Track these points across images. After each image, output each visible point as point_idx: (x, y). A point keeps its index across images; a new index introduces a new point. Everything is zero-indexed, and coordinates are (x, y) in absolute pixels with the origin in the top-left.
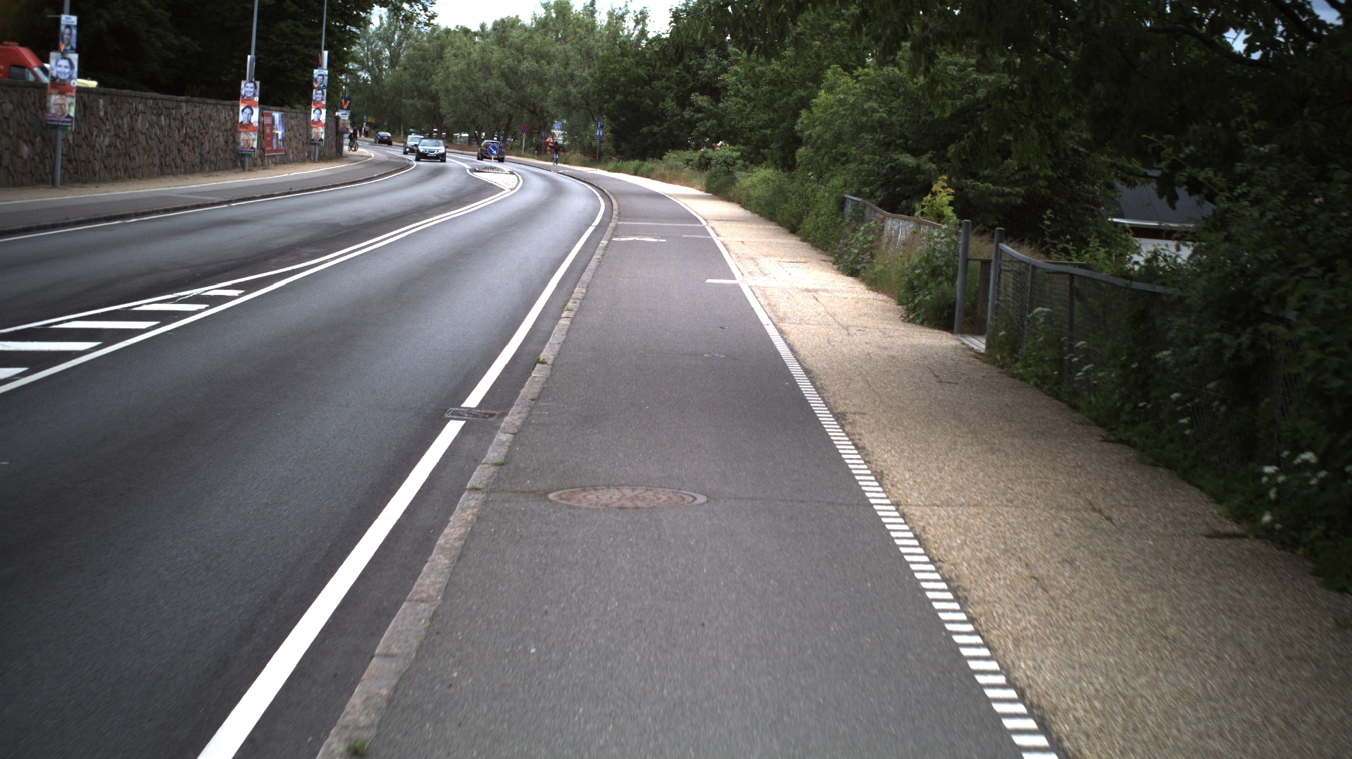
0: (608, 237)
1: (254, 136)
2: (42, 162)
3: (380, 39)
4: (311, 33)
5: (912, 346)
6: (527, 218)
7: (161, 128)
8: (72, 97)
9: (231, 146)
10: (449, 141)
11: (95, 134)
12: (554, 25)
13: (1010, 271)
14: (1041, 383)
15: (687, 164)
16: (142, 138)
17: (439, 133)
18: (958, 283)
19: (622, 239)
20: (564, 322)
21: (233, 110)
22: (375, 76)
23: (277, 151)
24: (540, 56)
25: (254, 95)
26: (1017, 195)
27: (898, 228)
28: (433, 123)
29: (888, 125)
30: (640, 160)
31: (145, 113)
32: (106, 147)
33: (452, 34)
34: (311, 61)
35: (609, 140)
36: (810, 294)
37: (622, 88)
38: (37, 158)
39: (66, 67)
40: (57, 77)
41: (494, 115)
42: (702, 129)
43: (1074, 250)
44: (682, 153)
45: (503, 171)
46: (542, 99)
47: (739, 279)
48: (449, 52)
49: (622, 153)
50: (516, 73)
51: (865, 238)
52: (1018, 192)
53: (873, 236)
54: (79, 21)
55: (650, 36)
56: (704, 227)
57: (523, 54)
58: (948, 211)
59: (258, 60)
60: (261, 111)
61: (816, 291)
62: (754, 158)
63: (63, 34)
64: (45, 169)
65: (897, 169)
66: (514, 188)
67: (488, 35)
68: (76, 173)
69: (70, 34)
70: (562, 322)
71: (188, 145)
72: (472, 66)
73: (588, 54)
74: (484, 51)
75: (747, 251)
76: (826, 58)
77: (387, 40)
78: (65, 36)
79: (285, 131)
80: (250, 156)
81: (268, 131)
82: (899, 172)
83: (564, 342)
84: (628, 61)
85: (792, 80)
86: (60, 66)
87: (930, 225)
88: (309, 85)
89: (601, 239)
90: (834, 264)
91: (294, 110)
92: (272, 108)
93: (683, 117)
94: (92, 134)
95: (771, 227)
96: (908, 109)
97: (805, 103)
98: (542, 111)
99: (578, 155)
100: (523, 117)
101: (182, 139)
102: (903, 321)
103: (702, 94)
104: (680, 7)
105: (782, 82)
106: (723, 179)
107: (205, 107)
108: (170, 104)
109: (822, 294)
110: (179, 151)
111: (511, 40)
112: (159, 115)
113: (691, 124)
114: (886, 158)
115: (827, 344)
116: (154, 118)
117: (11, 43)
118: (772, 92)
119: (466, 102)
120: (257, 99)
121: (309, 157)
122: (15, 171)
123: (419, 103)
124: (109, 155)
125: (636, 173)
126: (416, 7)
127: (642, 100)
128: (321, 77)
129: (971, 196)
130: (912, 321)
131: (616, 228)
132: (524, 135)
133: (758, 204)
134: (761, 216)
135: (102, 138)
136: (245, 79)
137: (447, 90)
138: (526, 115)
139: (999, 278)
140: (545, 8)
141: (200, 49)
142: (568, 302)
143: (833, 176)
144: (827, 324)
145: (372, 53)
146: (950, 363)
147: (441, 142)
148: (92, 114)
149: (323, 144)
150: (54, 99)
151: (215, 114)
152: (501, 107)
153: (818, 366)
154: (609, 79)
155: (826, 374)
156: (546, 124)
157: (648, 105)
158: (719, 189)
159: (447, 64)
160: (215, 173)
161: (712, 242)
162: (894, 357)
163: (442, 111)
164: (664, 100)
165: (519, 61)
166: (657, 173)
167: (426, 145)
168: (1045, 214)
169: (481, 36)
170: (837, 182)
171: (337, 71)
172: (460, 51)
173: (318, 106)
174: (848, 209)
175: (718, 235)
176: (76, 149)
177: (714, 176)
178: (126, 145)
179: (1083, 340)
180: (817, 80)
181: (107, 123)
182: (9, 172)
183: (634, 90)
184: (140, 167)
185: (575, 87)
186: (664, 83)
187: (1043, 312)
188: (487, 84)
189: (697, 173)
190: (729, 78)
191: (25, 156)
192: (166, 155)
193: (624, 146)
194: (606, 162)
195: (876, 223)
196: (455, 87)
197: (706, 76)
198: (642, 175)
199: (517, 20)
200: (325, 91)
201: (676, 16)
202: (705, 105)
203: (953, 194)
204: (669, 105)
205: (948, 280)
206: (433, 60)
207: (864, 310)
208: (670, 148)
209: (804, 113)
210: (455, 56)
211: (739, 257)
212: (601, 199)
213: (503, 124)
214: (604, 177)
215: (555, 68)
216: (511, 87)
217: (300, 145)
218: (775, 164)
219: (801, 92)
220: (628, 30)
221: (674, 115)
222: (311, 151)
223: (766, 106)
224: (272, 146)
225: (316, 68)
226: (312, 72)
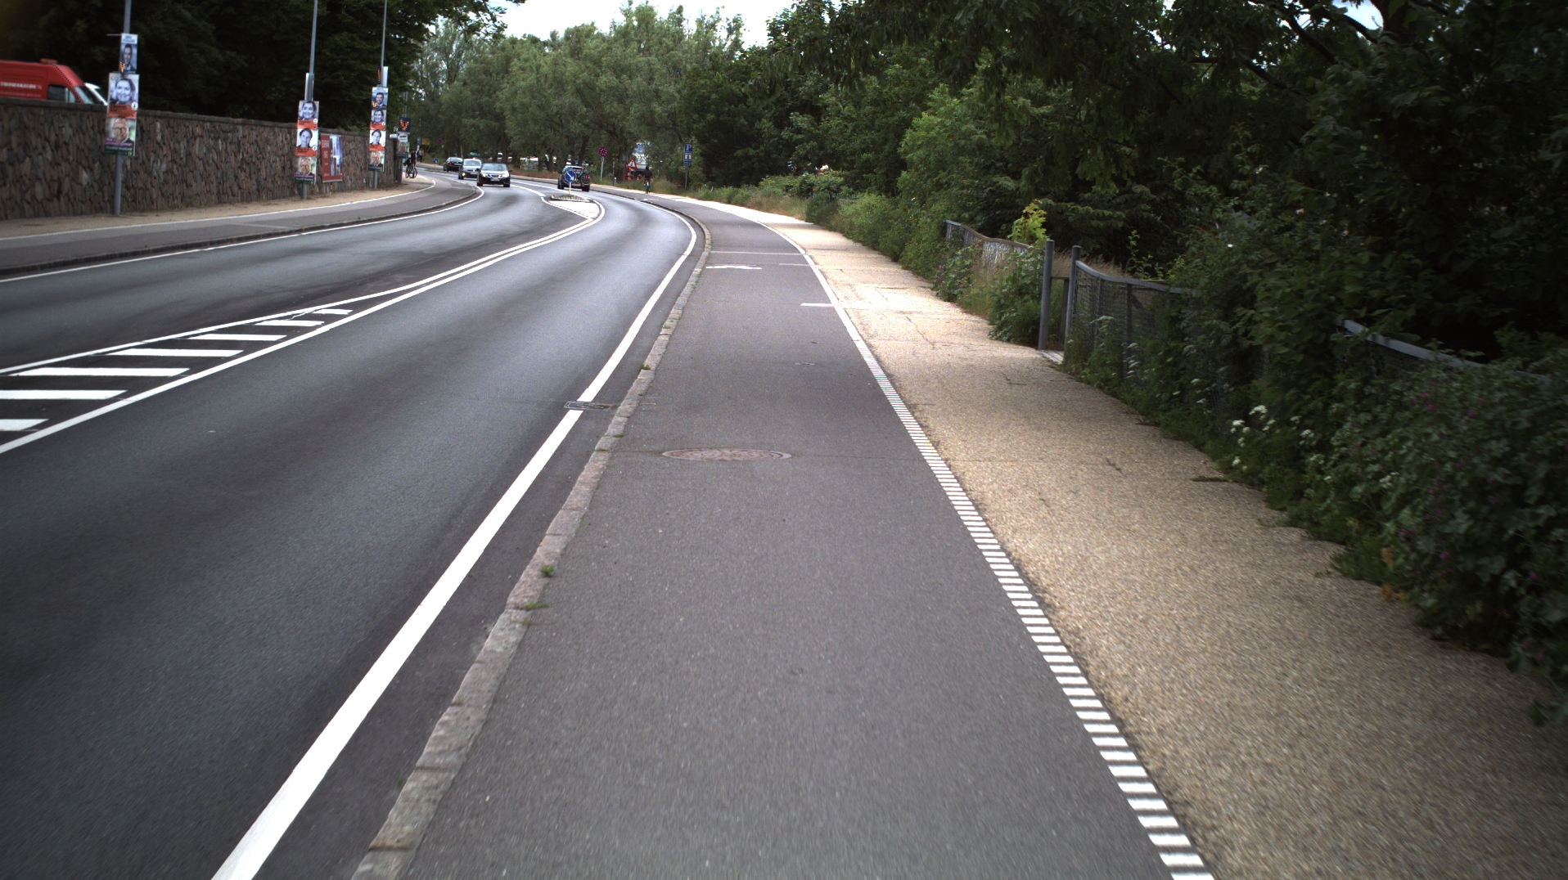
0: (702, 265)
1: (312, 161)
2: (100, 189)
3: (436, 50)
4: (369, 47)
5: (993, 357)
6: (614, 247)
7: (219, 153)
8: (133, 120)
9: (288, 172)
10: (515, 166)
11: (152, 159)
12: (636, 35)
13: (1085, 287)
14: (1103, 384)
15: (787, 191)
16: (200, 164)
17: (504, 157)
18: (1042, 300)
19: (716, 267)
20: (663, 339)
21: (290, 133)
22: (430, 92)
23: (335, 177)
24: (619, 70)
25: (313, 117)
26: (1119, 218)
27: (995, 251)
28: (497, 146)
29: (987, 147)
30: (734, 186)
31: (202, 136)
32: (164, 173)
33: (519, 44)
34: (368, 78)
35: (699, 165)
36: (903, 315)
37: (713, 106)
38: (95, 185)
39: (126, 89)
40: (117, 100)
41: (567, 137)
42: (802, 152)
43: (1160, 270)
44: (780, 178)
45: (582, 199)
46: (624, 119)
47: (834, 303)
48: (515, 65)
49: (713, 179)
50: (593, 89)
51: (963, 263)
52: (1119, 216)
53: (971, 260)
54: (139, 40)
55: (745, 47)
56: (802, 256)
57: (600, 67)
58: (1041, 233)
59: (317, 79)
60: (320, 132)
61: (910, 313)
62: (857, 185)
63: (124, 53)
64: (103, 196)
65: (997, 192)
66: (597, 218)
67: (560, 45)
68: (134, 201)
69: (131, 54)
70: (661, 338)
71: (245, 171)
72: (543, 81)
73: (675, 67)
74: (556, 64)
75: (845, 278)
76: (932, 76)
77: (444, 51)
78: (126, 56)
79: (343, 156)
80: (309, 183)
81: (325, 155)
82: (1000, 196)
83: (665, 352)
84: (720, 76)
85: (895, 100)
86: (120, 88)
87: (1022, 247)
88: (367, 105)
89: (694, 267)
90: (932, 289)
91: (351, 133)
92: (330, 130)
93: (781, 138)
94: (149, 160)
95: (873, 255)
97: (907, 124)
98: (622, 131)
99: (664, 182)
100: (600, 139)
101: (239, 165)
102: (991, 339)
103: (802, 114)
104: (778, 19)
105: (884, 101)
106: (825, 206)
107: (262, 129)
108: (226, 127)
109: (916, 315)
110: (236, 177)
111: (585, 51)
112: (216, 139)
113: (790, 146)
114: (986, 182)
115: (912, 356)
116: (211, 142)
117: (50, 61)
118: (873, 113)
119: (536, 122)
120: (316, 121)
121: (367, 183)
122: (75, 199)
123: (482, 124)
124: (166, 182)
125: (728, 202)
126: (483, 17)
127: (736, 119)
128: (380, 96)
129: (1071, 219)
130: (999, 339)
131: (709, 257)
132: (603, 159)
133: (861, 233)
134: (863, 244)
135: (159, 164)
136: (303, 99)
137: (514, 109)
138: (604, 136)
139: (1076, 293)
140: (626, 15)
141: (246, 65)
142: (665, 321)
143: (935, 201)
144: (915, 341)
145: (426, 66)
146: (1025, 370)
147: (506, 166)
148: (149, 138)
149: (382, 170)
150: (114, 122)
151: (272, 138)
152: (575, 127)
154: (700, 96)
155: (906, 378)
156: (626, 145)
157: (743, 124)
158: (820, 219)
159: (514, 79)
160: (272, 202)
161: (809, 270)
163: (509, 133)
164: (760, 120)
165: (597, 76)
166: (753, 200)
167: (489, 170)
168: (1131, 235)
169: (552, 46)
170: (938, 207)
171: (398, 90)
172: (528, 64)
173: (378, 127)
174: (949, 234)
175: (816, 263)
176: (134, 175)
177: (816, 204)
178: (183, 172)
180: (922, 100)
181: (165, 148)
182: (69, 199)
183: (726, 109)
184: (198, 195)
185: (660, 105)
187: (1106, 320)
188: (560, 102)
189: (797, 201)
190: (829, 97)
191: (85, 183)
192: (223, 182)
193: (715, 171)
194: (695, 189)
195: (974, 247)
196: (523, 105)
197: (806, 94)
198: (735, 204)
199: (592, 28)
200: (385, 112)
201: (774, 30)
202: (806, 126)
203: (1045, 216)
204: (766, 125)
205: (1033, 298)
206: (497, 74)
207: (954, 330)
208: (767, 173)
209: (909, 134)
210: (523, 69)
211: (836, 283)
212: (691, 229)
213: (578, 148)
214: (694, 205)
215: (638, 83)
216: (587, 105)
217: (358, 172)
218: (880, 191)
219: (903, 114)
220: (720, 40)
221: (772, 137)
222: (369, 178)
223: (867, 127)
224: (330, 172)
225: (375, 86)
226: (371, 91)
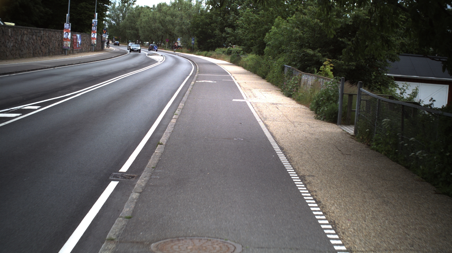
0: (194, 81)
1: (69, 43)
3: (119, 10)
4: (92, 7)
5: (324, 133)
7: (34, 40)
9: (61, 46)
10: (142, 45)
11: (7, 42)
12: (178, 5)
14: (387, 154)
15: (223, 53)
16: (26, 44)
17: (139, 42)
18: (339, 103)
19: (200, 81)
20: (173, 121)
21: (62, 34)
22: (117, 22)
23: (78, 48)
24: (173, 15)
25: (69, 28)
26: (353, 65)
27: (308, 79)
28: (137, 39)
29: (302, 38)
30: (207, 51)
31: (27, 34)
32: (12, 47)
33: (143, 8)
34: (92, 17)
35: (196, 44)
36: (275, 105)
37: (201, 26)
41: (157, 36)
42: (229, 40)
44: (221, 49)
45: (159, 55)
46: (174, 30)
47: (245, 99)
48: (142, 15)
49: (201, 49)
50: (164, 21)
51: (294, 82)
52: (353, 64)
53: (297, 81)
56: (230, 76)
57: (167, 15)
58: (331, 73)
59: (70, 15)
60: (72, 34)
61: (277, 104)
62: (248, 51)
65: (306, 55)
66: (162, 61)
67: (156, 9)
71: (44, 46)
72: (150, 19)
73: (189, 15)
74: (154, 14)
75: (247, 86)
76: (275, 14)
77: (121, 10)
79: (82, 41)
80: (67, 50)
81: (75, 41)
82: (307, 56)
83: (172, 132)
84: (203, 17)
85: (263, 22)
87: (323, 78)
88: (91, 25)
89: (192, 81)
90: (281, 92)
91: (85, 34)
92: (77, 33)
93: (222, 36)
94: (6, 42)
95: (255, 76)
96: (310, 32)
97: (267, 30)
98: (173, 34)
99: (185, 49)
100: (167, 36)
101: (41, 44)
102: (315, 119)
103: (229, 28)
105: (259, 23)
106: (236, 58)
107: (50, 32)
108: (37, 31)
109: (279, 106)
110: (40, 48)
111: (163, 10)
112: (33, 35)
113: (225, 38)
114: (301, 51)
115: (287, 132)
116: (31, 36)
118: (255, 27)
119: (148, 31)
120: (70, 29)
121: (91, 50)
123: (132, 32)
124: (13, 50)
125: (205, 56)
127: (208, 30)
128: (95, 22)
130: (319, 119)
131: (198, 77)
132: (167, 43)
134: (251, 72)
135: (10, 43)
136: (66, 22)
137: (141, 27)
139: (360, 103)
141: (52, 13)
142: (176, 111)
143: (279, 58)
144: (285, 121)
145: (116, 15)
146: (343, 142)
147: (139, 45)
148: (6, 35)
149: (95, 46)
151: (54, 35)
152: (159, 33)
153: (286, 145)
154: (197, 23)
155: (290, 150)
156: (174, 39)
157: (210, 32)
158: (235, 62)
159: (141, 18)
160: (54, 56)
161: (233, 82)
162: (317, 139)
163: (140, 34)
164: (215, 30)
165: (166, 17)
166: (213, 55)
167: (134, 46)
169: (153, 9)
170: (281, 60)
171: (101, 20)
172: (146, 14)
173: (94, 32)
174: (286, 70)
175: (236, 80)
177: (233, 57)
178: (20, 46)
179: (413, 137)
180: (272, 22)
181: (12, 38)
183: (205, 27)
184: (25, 54)
185: (185, 26)
186: (215, 24)
187: (387, 121)
188: (155, 25)
189: (227, 56)
190: (239, 22)
192: (35, 49)
193: (201, 46)
194: (195, 52)
195: (298, 76)
196: (144, 26)
197: (230, 21)
198: (208, 57)
199: (164, 4)
200: (96, 27)
202: (230, 32)
204: (217, 32)
205: (334, 102)
206: (137, 17)
207: (298, 114)
208: (217, 47)
209: (267, 34)
210: (144, 16)
211: (244, 89)
212: (193, 65)
213: (160, 39)
214: (194, 57)
215: (178, 20)
216: (163, 26)
217: (87, 46)
218: (256, 53)
219: (266, 27)
220: (203, 7)
221: (219, 35)
222: (91, 48)
223: (253, 32)
224: (76, 46)
225: (93, 19)
226: (92, 21)
